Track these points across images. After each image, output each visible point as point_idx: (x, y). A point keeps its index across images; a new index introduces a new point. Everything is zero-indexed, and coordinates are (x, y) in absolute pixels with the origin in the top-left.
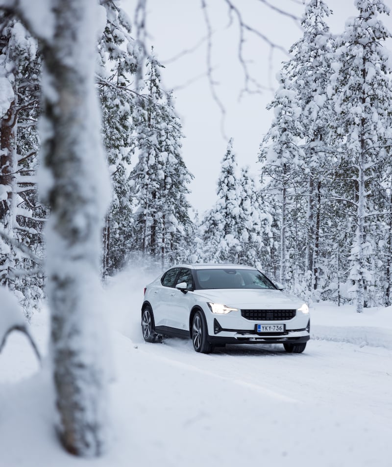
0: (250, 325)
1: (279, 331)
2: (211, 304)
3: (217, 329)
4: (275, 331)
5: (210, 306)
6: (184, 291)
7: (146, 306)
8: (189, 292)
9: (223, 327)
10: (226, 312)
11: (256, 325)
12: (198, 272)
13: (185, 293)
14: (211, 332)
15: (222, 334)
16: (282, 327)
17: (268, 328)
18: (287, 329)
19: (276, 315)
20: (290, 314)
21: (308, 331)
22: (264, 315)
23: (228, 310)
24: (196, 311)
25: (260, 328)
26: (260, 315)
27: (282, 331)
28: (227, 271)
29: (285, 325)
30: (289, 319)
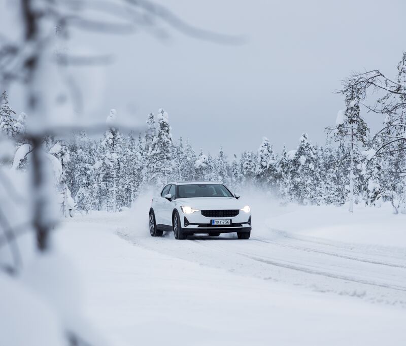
0: (207, 220)
1: (227, 224)
2: (183, 207)
3: (186, 223)
4: (225, 224)
5: (182, 209)
6: (169, 199)
7: (152, 212)
8: (173, 200)
9: (190, 222)
10: (192, 212)
11: (211, 220)
12: (180, 187)
13: (171, 201)
14: (183, 226)
15: (190, 227)
16: (229, 221)
17: (219, 222)
18: (233, 222)
19: (225, 213)
20: (235, 213)
21: (250, 224)
22: (217, 214)
23: (194, 211)
24: (175, 212)
25: (214, 222)
26: (214, 214)
27: (229, 224)
28: (200, 185)
29: (231, 220)
30: (234, 216)
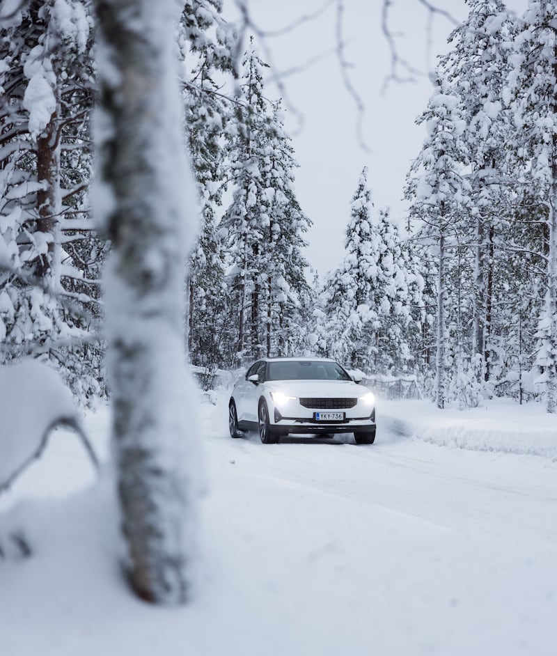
0: (308, 413)
1: (338, 419)
2: (272, 394)
3: (277, 418)
4: (335, 419)
6: (255, 382)
8: (261, 384)
9: (283, 416)
10: (287, 401)
11: (314, 413)
13: (257, 385)
14: (272, 422)
15: (282, 422)
16: (342, 415)
17: (327, 416)
18: (347, 416)
19: (335, 403)
20: (349, 403)
21: (373, 420)
22: (323, 403)
24: (262, 401)
25: (318, 415)
26: (319, 403)
27: (342, 419)
28: (302, 363)
29: (345, 414)
30: (350, 408)
